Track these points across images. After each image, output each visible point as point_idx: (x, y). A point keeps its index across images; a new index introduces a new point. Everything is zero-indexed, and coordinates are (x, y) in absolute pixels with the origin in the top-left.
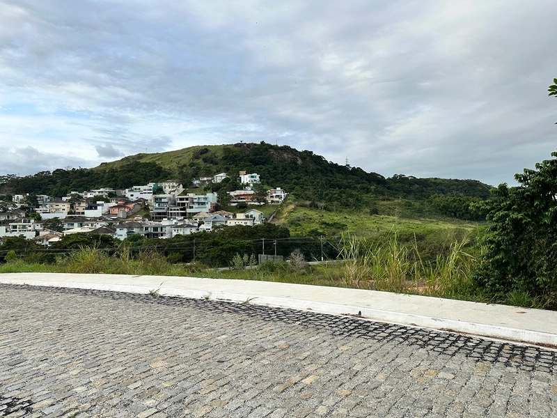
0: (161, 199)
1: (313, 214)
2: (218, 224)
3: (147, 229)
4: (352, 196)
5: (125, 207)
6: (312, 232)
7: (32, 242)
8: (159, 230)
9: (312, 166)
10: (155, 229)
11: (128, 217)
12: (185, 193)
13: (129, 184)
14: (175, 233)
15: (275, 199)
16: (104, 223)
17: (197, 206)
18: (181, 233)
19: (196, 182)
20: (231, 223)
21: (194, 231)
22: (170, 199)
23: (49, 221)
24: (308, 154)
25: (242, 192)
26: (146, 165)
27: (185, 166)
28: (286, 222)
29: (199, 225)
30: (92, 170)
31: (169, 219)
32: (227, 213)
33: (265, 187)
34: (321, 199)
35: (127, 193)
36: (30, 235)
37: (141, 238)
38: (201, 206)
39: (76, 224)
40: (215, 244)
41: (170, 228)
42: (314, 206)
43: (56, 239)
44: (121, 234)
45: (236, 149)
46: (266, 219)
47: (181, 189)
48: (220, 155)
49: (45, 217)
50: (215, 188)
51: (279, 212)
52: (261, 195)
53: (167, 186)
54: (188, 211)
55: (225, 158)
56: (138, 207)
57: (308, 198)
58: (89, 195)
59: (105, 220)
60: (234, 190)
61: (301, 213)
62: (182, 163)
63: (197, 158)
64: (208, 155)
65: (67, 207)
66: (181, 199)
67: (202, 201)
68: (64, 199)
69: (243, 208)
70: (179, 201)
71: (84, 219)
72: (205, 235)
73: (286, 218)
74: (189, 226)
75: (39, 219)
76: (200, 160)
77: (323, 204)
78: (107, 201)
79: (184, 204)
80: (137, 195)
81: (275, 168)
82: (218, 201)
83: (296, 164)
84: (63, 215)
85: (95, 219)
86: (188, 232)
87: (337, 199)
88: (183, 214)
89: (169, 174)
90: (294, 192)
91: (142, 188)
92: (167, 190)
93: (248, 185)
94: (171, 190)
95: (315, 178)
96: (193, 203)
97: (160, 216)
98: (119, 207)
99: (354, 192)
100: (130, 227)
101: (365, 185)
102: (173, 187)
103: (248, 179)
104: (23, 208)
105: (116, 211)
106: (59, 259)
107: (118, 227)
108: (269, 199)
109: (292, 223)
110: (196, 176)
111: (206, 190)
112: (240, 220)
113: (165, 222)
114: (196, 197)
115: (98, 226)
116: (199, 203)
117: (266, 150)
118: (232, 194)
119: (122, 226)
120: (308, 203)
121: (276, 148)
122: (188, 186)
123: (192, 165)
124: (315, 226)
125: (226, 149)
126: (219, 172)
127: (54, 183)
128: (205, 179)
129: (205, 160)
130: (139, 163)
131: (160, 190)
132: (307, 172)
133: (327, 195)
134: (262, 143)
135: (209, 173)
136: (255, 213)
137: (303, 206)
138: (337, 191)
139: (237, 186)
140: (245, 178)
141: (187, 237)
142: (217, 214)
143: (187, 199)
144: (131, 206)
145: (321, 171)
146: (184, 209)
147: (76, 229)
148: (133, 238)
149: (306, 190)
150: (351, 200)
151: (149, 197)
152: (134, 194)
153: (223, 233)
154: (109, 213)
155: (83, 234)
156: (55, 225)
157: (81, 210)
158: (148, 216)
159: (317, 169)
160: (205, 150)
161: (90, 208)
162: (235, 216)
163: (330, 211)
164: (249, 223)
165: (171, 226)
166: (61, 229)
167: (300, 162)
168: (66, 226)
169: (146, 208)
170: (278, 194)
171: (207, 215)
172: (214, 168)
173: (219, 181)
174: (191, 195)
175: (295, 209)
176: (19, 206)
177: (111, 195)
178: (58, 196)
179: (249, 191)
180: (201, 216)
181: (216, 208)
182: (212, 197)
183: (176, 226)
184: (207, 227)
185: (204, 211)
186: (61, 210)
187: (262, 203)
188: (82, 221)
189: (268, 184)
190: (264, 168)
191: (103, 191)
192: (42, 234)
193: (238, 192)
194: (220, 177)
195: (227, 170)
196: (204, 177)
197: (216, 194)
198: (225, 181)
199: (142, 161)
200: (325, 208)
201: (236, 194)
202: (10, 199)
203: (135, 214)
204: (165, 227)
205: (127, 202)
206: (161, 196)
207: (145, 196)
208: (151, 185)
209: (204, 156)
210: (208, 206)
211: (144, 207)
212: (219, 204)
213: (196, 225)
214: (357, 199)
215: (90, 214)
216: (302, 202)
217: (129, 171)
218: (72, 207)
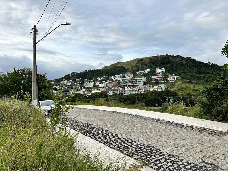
0: (124, 80)
1: (190, 86)
2: (146, 90)
3: (119, 91)
4: (211, 77)
5: (112, 83)
6: (188, 94)
7: (82, 95)
8: (124, 92)
9: (190, 64)
10: (122, 91)
11: (113, 87)
12: (133, 77)
13: (113, 75)
14: (129, 93)
15: (172, 79)
16: (105, 89)
17: (138, 82)
18: (132, 93)
19: (138, 73)
20: (152, 90)
21: (136, 92)
22: (128, 80)
23: (87, 88)
24: (189, 58)
25: (157, 76)
26: (119, 67)
27: (133, 66)
28: (176, 89)
29: (139, 90)
30: (101, 69)
31: (127, 88)
32: (150, 85)
33: (167, 74)
34: (194, 79)
35: (113, 78)
36: (82, 93)
37: (117, 94)
38: (139, 82)
39: (96, 89)
40: (144, 98)
41: (128, 91)
42: (190, 82)
43: (90, 94)
44: (111, 93)
45: (155, 58)
46: (167, 88)
47: (132, 76)
48: (148, 61)
49: (86, 86)
50: (145, 75)
51: (173, 85)
52: (165, 77)
53: (127, 75)
54: (135, 84)
55: (150, 63)
56: (117, 83)
57: (188, 79)
58: (100, 79)
59: (105, 88)
60: (153, 76)
61: (184, 85)
62: (133, 65)
63: (138, 63)
64: (143, 61)
65: (93, 83)
66: (132, 80)
67: (140, 80)
68: (92, 80)
69: (157, 83)
70: (131, 81)
71: (98, 87)
72: (140, 94)
73: (177, 87)
74: (135, 90)
75: (84, 87)
76: (140, 64)
77: (195, 81)
78: (106, 81)
79: (133, 82)
80: (116, 79)
81: (172, 66)
82: (146, 80)
83: (182, 63)
84: (92, 86)
85: (102, 88)
86: (134, 93)
87: (203, 79)
88: (133, 86)
89: (128, 70)
90: (181, 76)
91: (118, 76)
92: (127, 76)
93: (159, 73)
94: (128, 76)
95: (192, 69)
96: (137, 81)
97: (124, 86)
98: (110, 83)
99: (212, 75)
100: (114, 90)
101: (218, 72)
102: (129, 75)
103: (160, 71)
104: (79, 84)
105: (109, 84)
106: (91, 102)
107: (110, 90)
108: (169, 79)
109: (179, 90)
110: (138, 70)
111: (142, 76)
112: (156, 88)
113: (126, 89)
114: (138, 79)
115: (103, 90)
116: (139, 81)
117: (168, 58)
118: (152, 77)
119: (111, 90)
120: (188, 81)
121: (173, 57)
122: (135, 74)
123: (136, 66)
124: (190, 91)
125: (151, 59)
126: (147, 68)
127: (89, 74)
128: (142, 71)
129: (142, 64)
130: (117, 66)
131: (124, 77)
132: (188, 66)
133: (198, 77)
134: (167, 55)
135: (143, 69)
136: (162, 86)
137: (185, 82)
138: (203, 75)
139: (155, 74)
140: (158, 71)
141: (133, 95)
142: (145, 86)
143: (134, 80)
144: (114, 83)
145: (195, 66)
146: (133, 84)
147: (96, 91)
148: (114, 94)
149: (187, 75)
150: (210, 79)
151: (120, 79)
152: (115, 78)
153: (148, 94)
154: (106, 85)
155: (98, 93)
156: (89, 89)
157: (97, 84)
158: (120, 86)
159: (193, 65)
160: (142, 59)
161: (100, 83)
162: (153, 87)
163: (199, 84)
164: (159, 90)
165: (128, 90)
166: (91, 91)
167: (184, 62)
168: (93, 90)
169: (119, 83)
170: (173, 77)
171: (142, 86)
172: (145, 67)
173: (147, 72)
174: (136, 78)
175: (181, 83)
176: (78, 83)
177: (107, 79)
178: (90, 79)
179: (160, 76)
180: (139, 87)
181: (145, 83)
182: (144, 79)
183: (130, 90)
184: (141, 91)
185: (141, 85)
186: (91, 84)
187: (166, 81)
188: (98, 88)
189: (169, 72)
190: (167, 66)
191: (105, 77)
192: (85, 92)
193: (155, 77)
194: (147, 71)
195: (150, 67)
196: (141, 71)
197: (146, 78)
198: (149, 72)
199: (118, 65)
200: (196, 83)
201: (154, 77)
202: (75, 80)
203: (115, 86)
204: (126, 91)
205: (113, 81)
206: (125, 79)
207: (119, 79)
208: (121, 74)
209: (141, 62)
210: (142, 83)
211: (118, 83)
212: (147, 82)
213: (137, 90)
214: (213, 79)
215: (100, 85)
216: (185, 80)
217: (113, 70)
218: (94, 83)
